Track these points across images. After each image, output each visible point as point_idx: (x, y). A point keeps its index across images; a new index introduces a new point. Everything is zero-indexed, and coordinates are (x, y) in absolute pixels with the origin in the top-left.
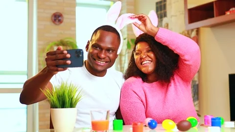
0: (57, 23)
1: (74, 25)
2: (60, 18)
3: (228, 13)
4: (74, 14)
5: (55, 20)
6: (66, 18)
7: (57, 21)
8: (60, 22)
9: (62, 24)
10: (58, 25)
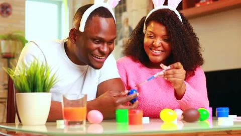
0: (5, 15)
1: (23, 18)
2: (8, 10)
3: (198, 5)
4: (24, 6)
5: (2, 12)
6: (15, 10)
7: (5, 12)
8: (8, 13)
9: (10, 17)
10: (6, 17)
